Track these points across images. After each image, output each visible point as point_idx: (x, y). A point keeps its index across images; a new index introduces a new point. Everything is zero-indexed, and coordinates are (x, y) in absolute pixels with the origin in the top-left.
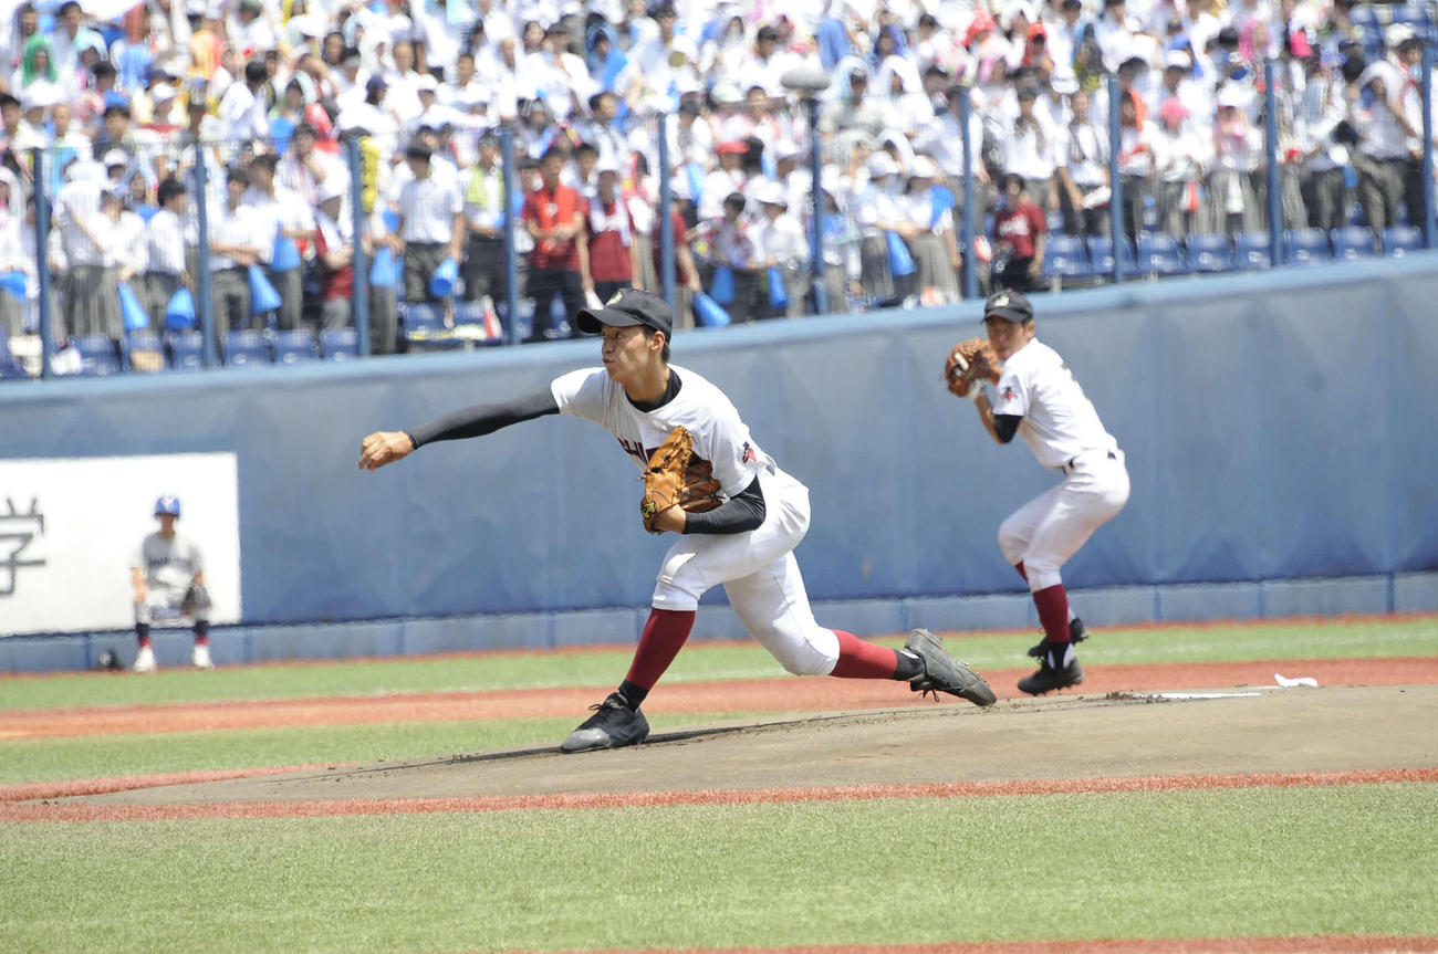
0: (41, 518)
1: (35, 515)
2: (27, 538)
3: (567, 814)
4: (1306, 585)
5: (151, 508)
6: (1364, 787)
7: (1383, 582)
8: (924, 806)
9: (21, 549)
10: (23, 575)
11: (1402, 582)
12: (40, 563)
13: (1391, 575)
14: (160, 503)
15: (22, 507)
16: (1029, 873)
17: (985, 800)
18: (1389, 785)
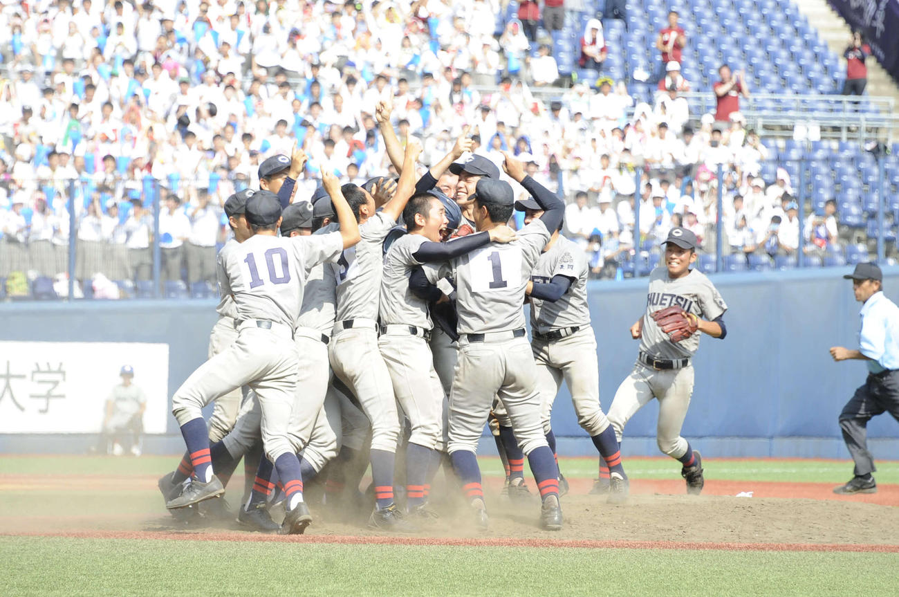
0: (63, 373)
1: (60, 371)
2: (56, 383)
3: (336, 546)
4: (727, 440)
5: (118, 371)
6: (758, 552)
7: (767, 441)
8: (525, 552)
9: (53, 388)
10: (53, 402)
11: (776, 441)
12: (62, 396)
13: (771, 437)
14: (123, 368)
15: (55, 367)
16: (580, 591)
17: (558, 550)
18: (771, 552)
